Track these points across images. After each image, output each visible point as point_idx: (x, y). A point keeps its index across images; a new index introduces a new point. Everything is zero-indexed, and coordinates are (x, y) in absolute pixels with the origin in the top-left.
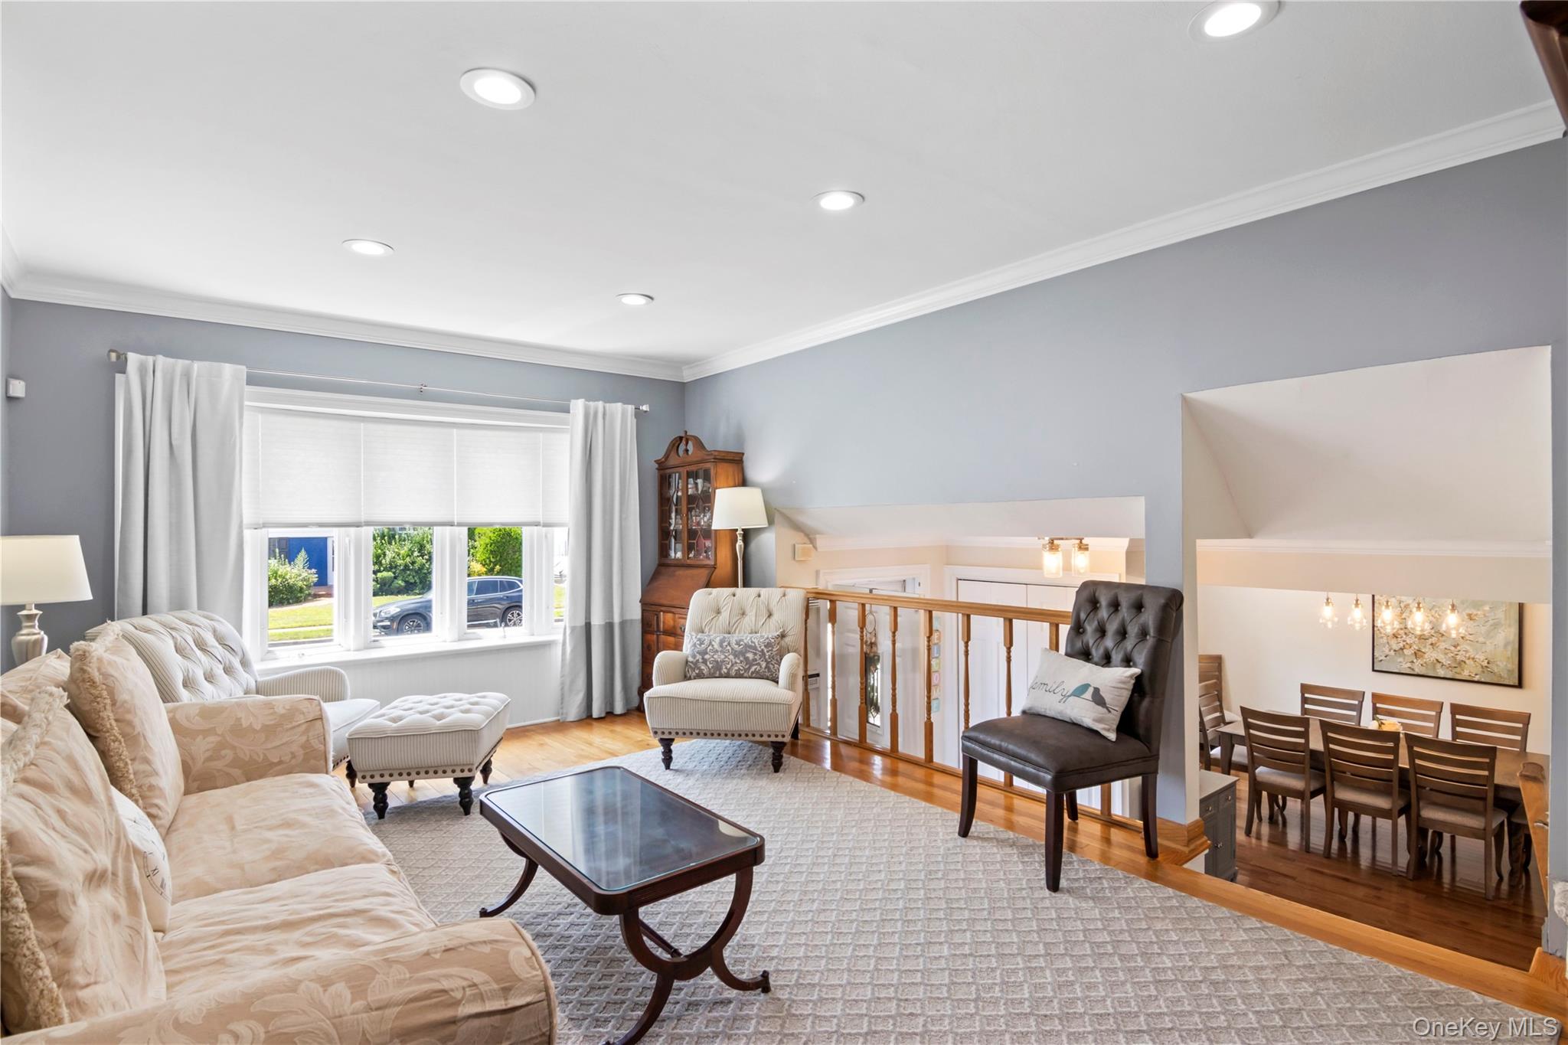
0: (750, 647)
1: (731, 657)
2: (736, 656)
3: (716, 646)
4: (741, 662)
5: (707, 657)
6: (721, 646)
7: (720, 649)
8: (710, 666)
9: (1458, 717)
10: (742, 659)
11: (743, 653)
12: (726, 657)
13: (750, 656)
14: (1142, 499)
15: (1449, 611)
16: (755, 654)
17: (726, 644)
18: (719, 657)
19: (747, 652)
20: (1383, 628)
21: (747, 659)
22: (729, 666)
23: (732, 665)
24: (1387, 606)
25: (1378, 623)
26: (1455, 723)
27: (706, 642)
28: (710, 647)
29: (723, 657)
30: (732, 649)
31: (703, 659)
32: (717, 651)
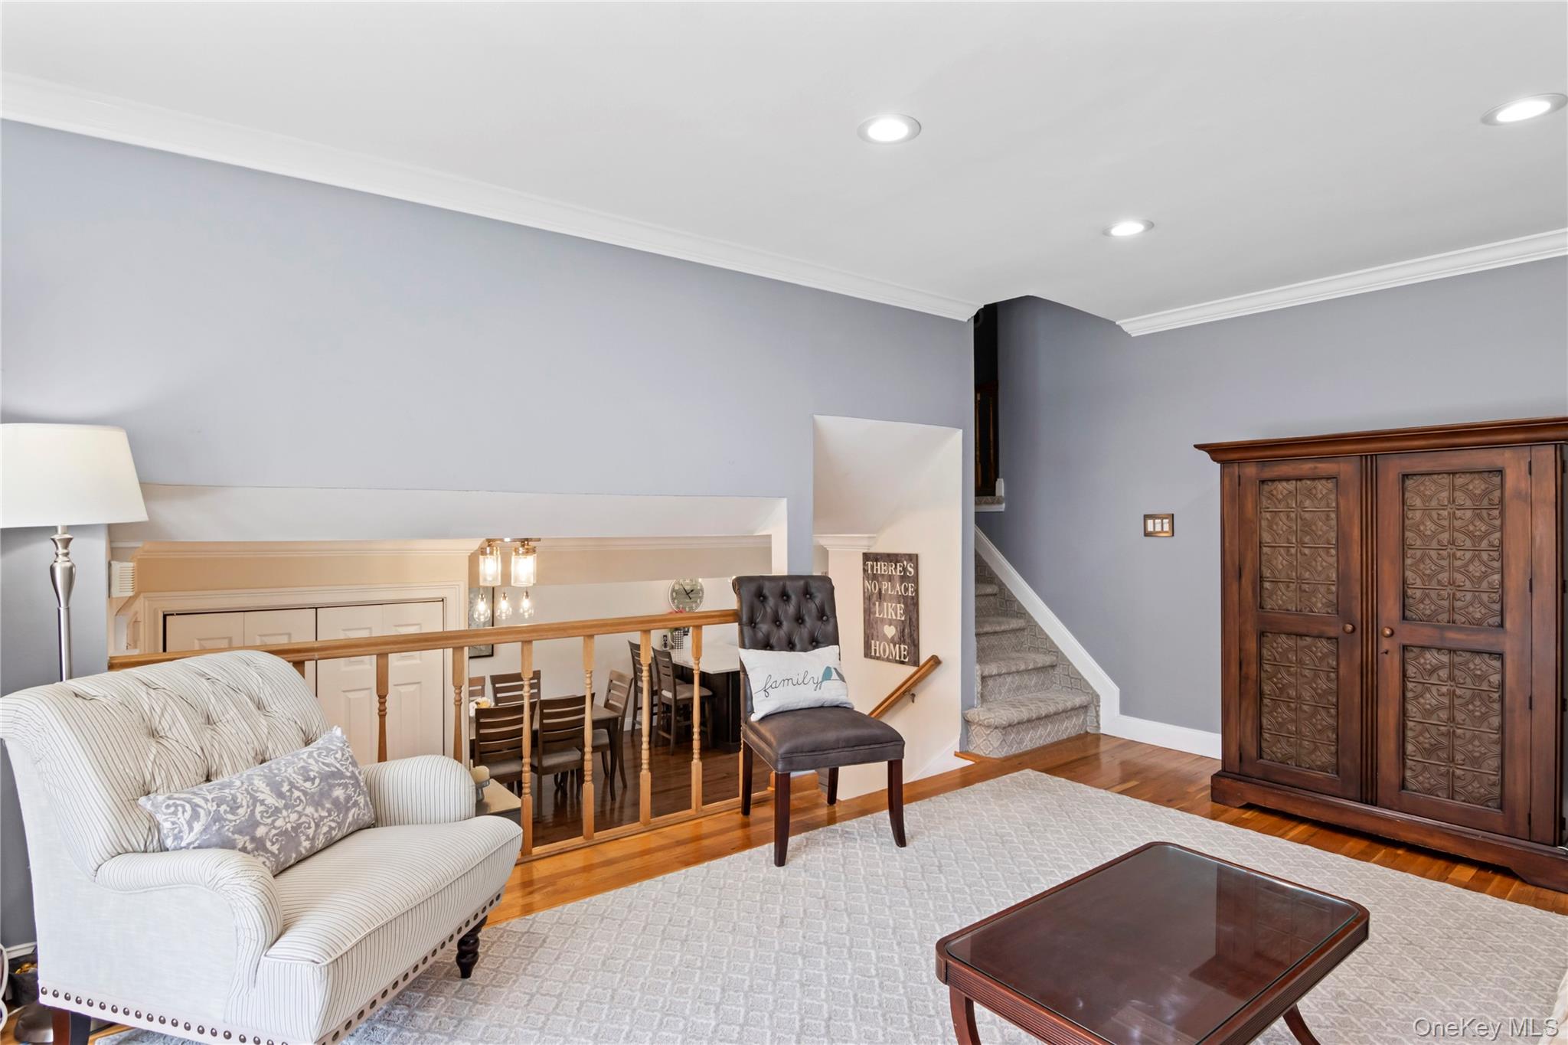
0: (333, 775)
1: (310, 810)
2: (318, 805)
3: (271, 800)
4: (329, 811)
5: (261, 831)
6: (280, 795)
7: (281, 803)
8: (275, 849)
9: (497, 685)
10: (328, 806)
11: (324, 794)
12: (300, 815)
13: (339, 793)
14: (785, 500)
15: (524, 597)
16: (345, 786)
17: (285, 788)
18: (286, 821)
19: (331, 787)
20: (500, 616)
21: (336, 802)
22: (311, 832)
23: (317, 825)
24: (505, 597)
25: (497, 613)
26: (496, 691)
27: (243, 799)
28: (259, 808)
29: (294, 817)
30: (305, 793)
31: (253, 839)
32: (277, 810)
